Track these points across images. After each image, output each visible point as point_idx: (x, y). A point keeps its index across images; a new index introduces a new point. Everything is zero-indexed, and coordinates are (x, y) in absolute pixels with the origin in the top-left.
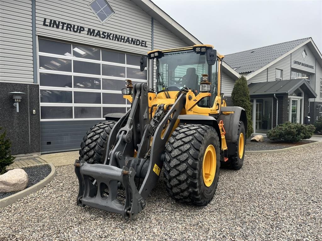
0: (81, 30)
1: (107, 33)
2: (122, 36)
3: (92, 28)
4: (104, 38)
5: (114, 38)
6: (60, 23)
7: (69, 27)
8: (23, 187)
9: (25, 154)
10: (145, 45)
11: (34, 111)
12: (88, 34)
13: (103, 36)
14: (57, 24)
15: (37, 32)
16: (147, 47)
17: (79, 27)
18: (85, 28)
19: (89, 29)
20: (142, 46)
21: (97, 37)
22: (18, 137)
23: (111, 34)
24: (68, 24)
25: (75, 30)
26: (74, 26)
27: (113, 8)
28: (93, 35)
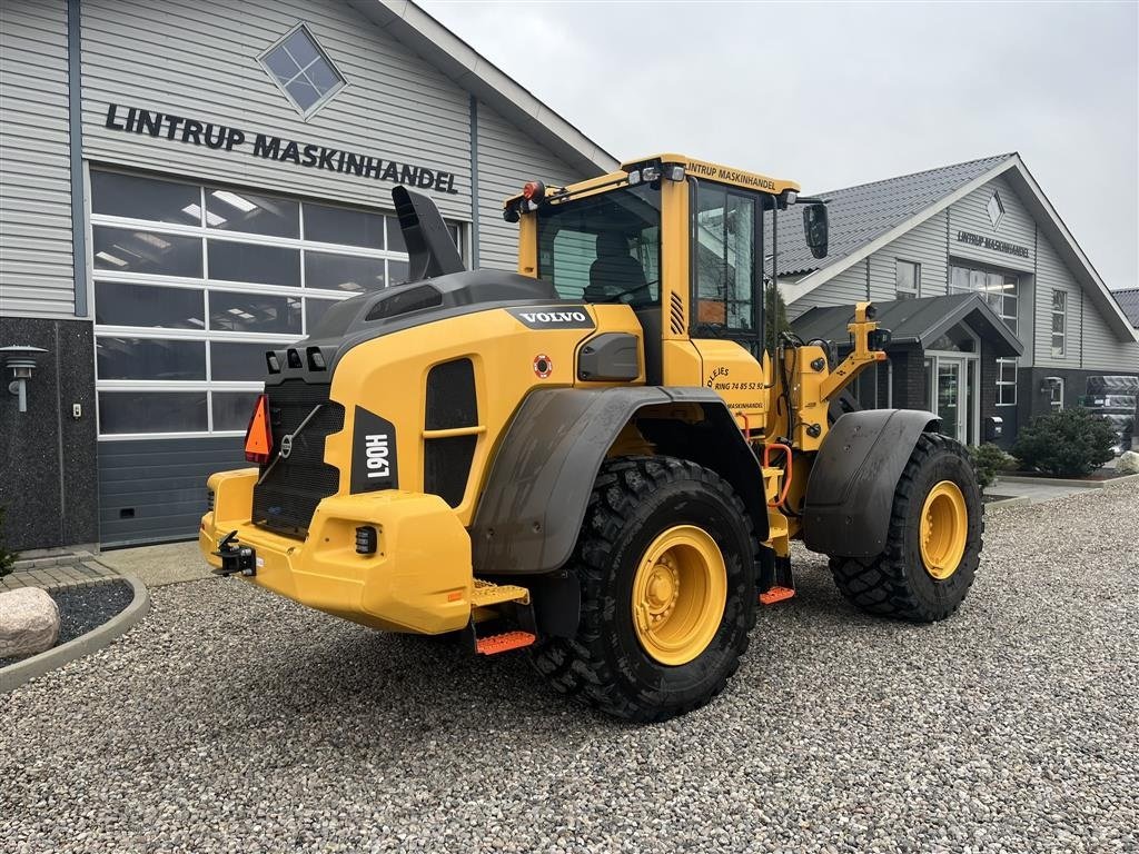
0: (231, 142)
1: (319, 150)
2: (370, 159)
3: (270, 133)
4: (311, 164)
5: (345, 166)
6: (164, 117)
7: (193, 131)
8: (44, 642)
9: (48, 548)
10: (450, 186)
11: (77, 407)
12: (256, 154)
13: (309, 160)
14: (153, 121)
15: (85, 150)
16: (455, 192)
17: (227, 131)
18: (245, 135)
19: (261, 138)
20: (438, 189)
21: (286, 163)
22: (25, 494)
23: (334, 152)
24: (190, 123)
25: (214, 140)
26: (210, 127)
27: (341, 67)
28: (275, 158)
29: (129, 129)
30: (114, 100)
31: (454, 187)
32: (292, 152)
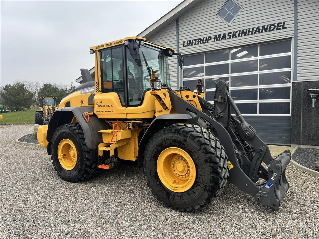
0: (209, 40)
1: (232, 33)
2: (249, 29)
3: (217, 34)
5: (240, 34)
7: (200, 41)
10: (283, 27)
12: (214, 41)
13: (229, 37)
14: (192, 42)
16: (286, 28)
17: (207, 38)
18: (212, 37)
19: (216, 36)
20: (277, 29)
21: (222, 41)
23: (237, 32)
24: (199, 39)
25: (204, 41)
26: (204, 38)
27: (240, 5)
28: (219, 40)
29: (187, 46)
30: (184, 40)
31: (285, 26)
32: (224, 37)
